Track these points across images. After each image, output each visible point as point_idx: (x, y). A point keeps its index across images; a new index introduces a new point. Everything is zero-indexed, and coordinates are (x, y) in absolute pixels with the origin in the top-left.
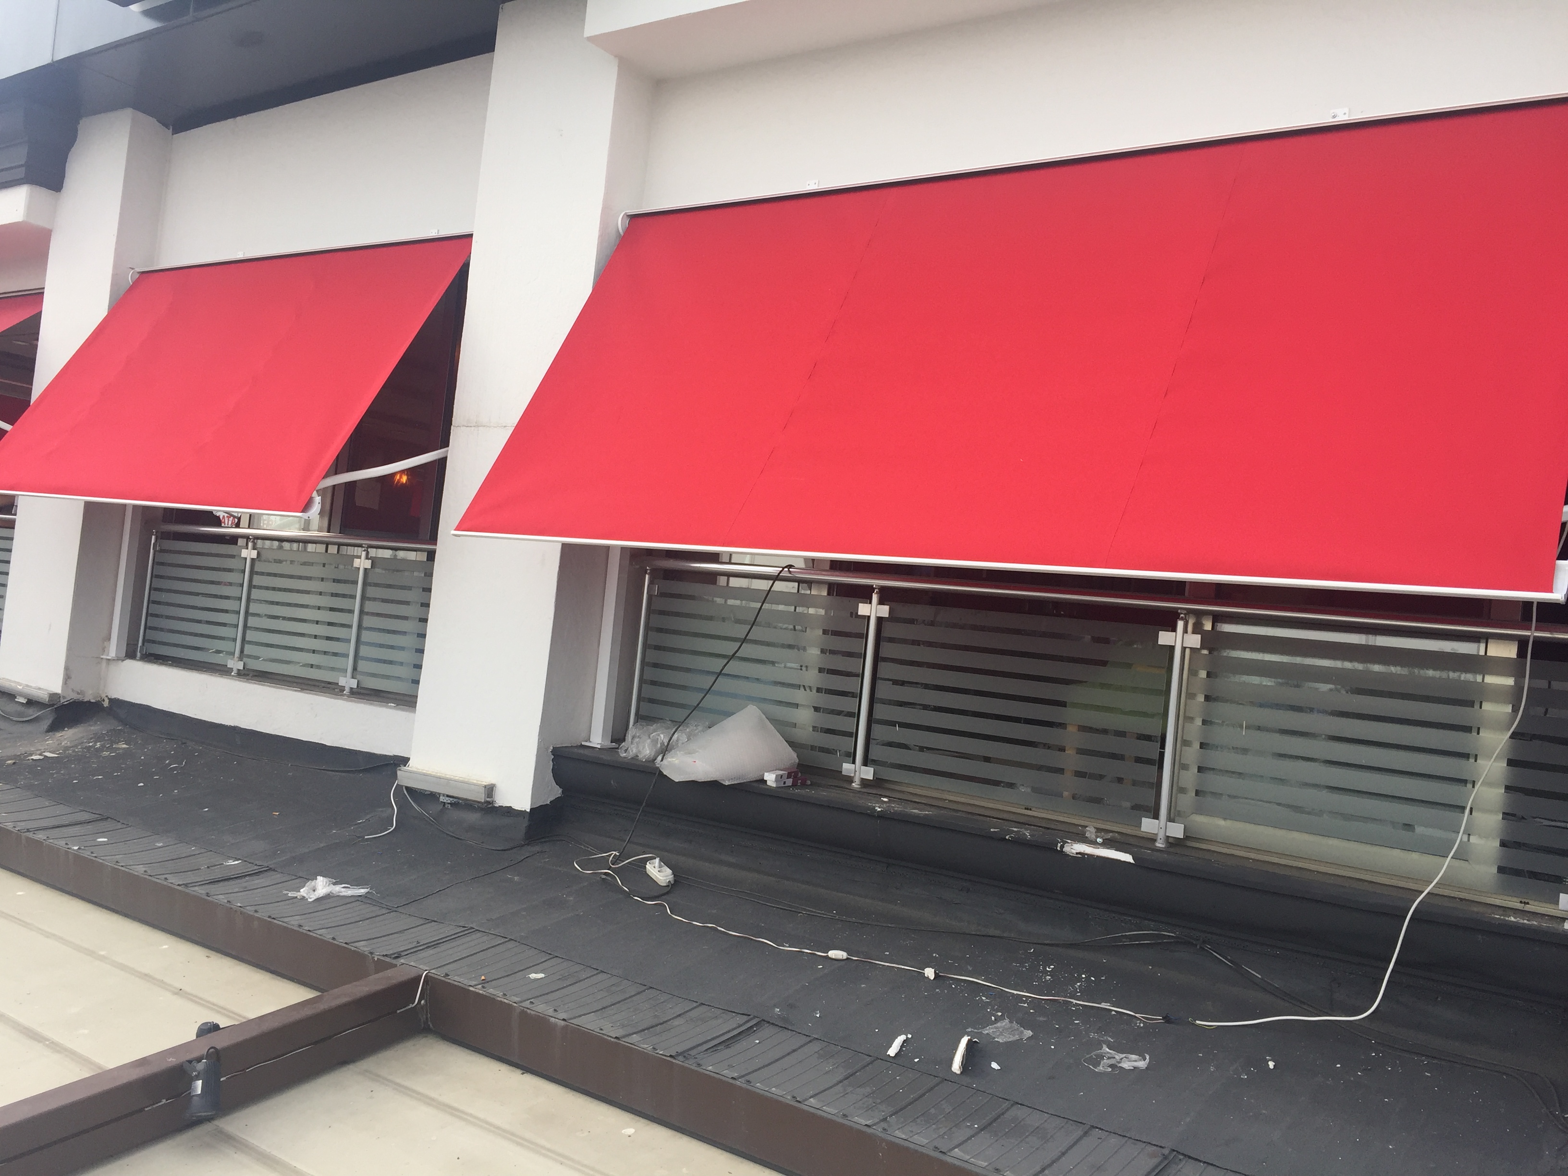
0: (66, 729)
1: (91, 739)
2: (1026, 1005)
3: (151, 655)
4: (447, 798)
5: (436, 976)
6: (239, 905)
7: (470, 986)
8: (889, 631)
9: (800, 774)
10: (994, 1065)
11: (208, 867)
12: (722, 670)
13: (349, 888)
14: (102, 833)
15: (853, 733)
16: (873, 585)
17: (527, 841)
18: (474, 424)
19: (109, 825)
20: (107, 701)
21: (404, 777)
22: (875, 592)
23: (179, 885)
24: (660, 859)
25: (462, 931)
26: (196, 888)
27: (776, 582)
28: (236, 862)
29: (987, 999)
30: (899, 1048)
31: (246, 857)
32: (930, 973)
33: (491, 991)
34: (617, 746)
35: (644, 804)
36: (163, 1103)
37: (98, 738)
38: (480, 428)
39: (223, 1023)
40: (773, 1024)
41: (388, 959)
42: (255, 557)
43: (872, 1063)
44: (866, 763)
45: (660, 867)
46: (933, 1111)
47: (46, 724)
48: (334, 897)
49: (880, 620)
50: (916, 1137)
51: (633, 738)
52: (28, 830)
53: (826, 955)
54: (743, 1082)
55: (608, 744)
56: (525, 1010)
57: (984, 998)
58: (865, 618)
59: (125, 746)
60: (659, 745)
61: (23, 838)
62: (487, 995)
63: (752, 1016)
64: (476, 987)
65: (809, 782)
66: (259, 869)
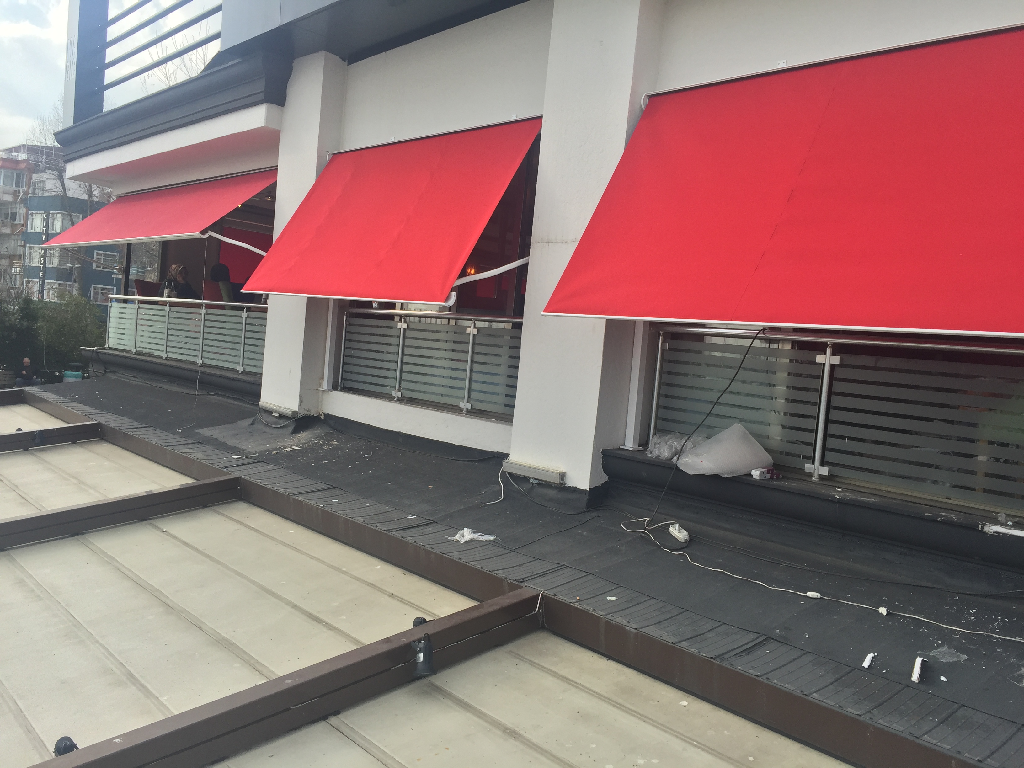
0: (302, 432)
1: (316, 438)
2: (958, 637)
3: (346, 387)
4: (535, 480)
5: (549, 596)
6: (421, 544)
7: (572, 603)
8: (839, 374)
9: (775, 471)
10: (943, 678)
11: (398, 519)
12: (717, 400)
13: (483, 535)
14: (335, 497)
15: (812, 443)
16: (828, 342)
17: (588, 510)
18: (546, 241)
19: (336, 491)
20: (323, 415)
21: (506, 466)
22: (829, 347)
23: (385, 530)
24: (679, 525)
25: (558, 567)
26: (395, 533)
27: (755, 340)
28: (414, 517)
29: (928, 631)
30: (870, 662)
31: (419, 514)
32: (883, 611)
33: (584, 607)
34: (643, 449)
35: (666, 488)
36: (400, 665)
37: (320, 438)
38: (550, 244)
39: (428, 619)
40: (776, 640)
41: (517, 583)
42: (406, 328)
43: (852, 671)
44: (823, 463)
45: (679, 529)
46: (902, 707)
47: (291, 429)
48: (475, 541)
49: (832, 366)
50: (894, 725)
51: (655, 444)
52: (294, 494)
53: (805, 594)
54: (764, 678)
55: (637, 447)
56: (609, 620)
57: (926, 630)
58: (821, 365)
59: (336, 443)
60: (674, 449)
61: (291, 500)
62: (583, 609)
63: (760, 634)
64: (575, 603)
65: (781, 477)
66: (427, 522)
